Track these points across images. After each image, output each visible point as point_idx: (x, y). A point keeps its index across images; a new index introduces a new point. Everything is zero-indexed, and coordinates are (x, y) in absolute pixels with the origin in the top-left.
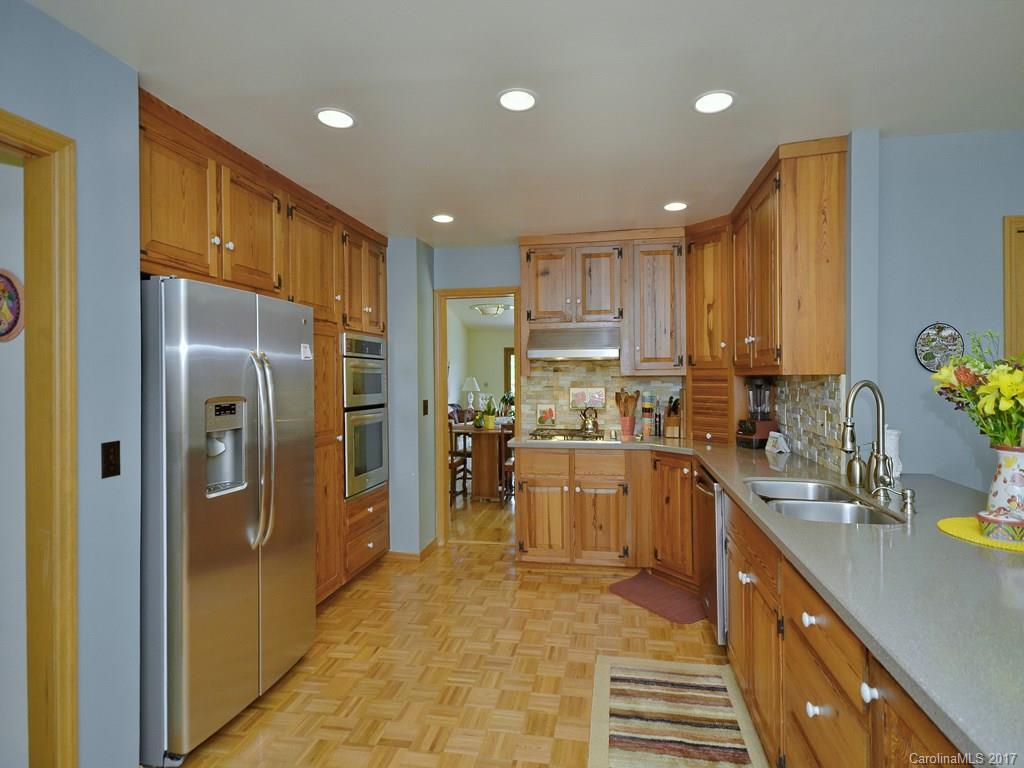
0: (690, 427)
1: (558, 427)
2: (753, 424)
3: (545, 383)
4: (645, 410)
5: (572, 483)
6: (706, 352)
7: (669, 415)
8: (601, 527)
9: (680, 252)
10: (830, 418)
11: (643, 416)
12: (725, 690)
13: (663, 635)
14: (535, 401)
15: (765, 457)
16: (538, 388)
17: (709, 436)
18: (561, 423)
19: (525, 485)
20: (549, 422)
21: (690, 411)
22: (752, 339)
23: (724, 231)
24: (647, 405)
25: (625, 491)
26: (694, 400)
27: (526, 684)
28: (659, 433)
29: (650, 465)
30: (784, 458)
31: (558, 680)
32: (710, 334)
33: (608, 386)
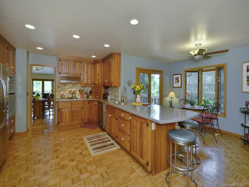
0: (94, 96)
1: (65, 97)
2: (106, 95)
3: (62, 88)
4: (85, 93)
5: (71, 108)
6: (97, 82)
7: (90, 94)
8: (77, 116)
9: (92, 64)
10: (118, 93)
11: (85, 94)
12: (105, 135)
13: (93, 131)
14: (60, 92)
15: (107, 100)
16: (61, 89)
17: (97, 97)
18: (66, 96)
19: (60, 110)
20: (63, 96)
21: (94, 93)
22: (107, 81)
23: (101, 62)
24: (85, 92)
25: (83, 108)
26: (95, 91)
27: (72, 144)
28: (88, 97)
29: (87, 103)
30: (110, 100)
31: (77, 142)
32: (98, 79)
33: (77, 88)
